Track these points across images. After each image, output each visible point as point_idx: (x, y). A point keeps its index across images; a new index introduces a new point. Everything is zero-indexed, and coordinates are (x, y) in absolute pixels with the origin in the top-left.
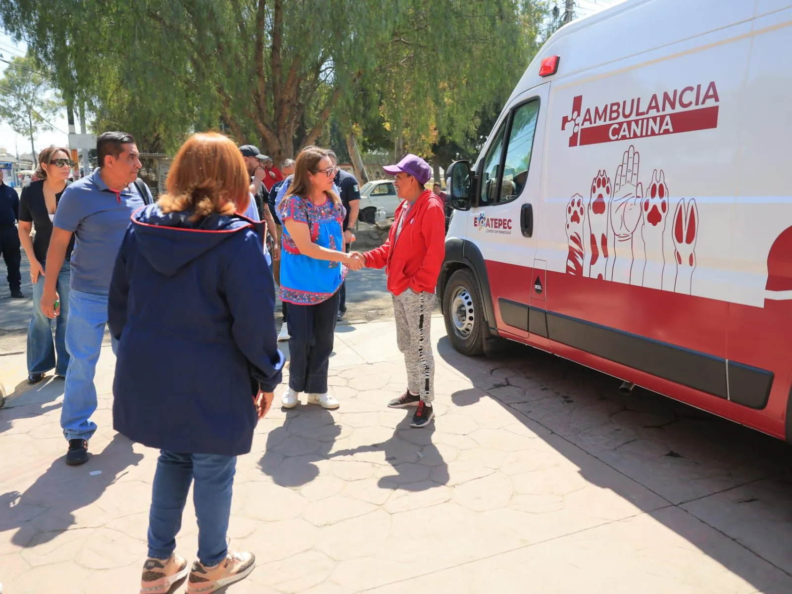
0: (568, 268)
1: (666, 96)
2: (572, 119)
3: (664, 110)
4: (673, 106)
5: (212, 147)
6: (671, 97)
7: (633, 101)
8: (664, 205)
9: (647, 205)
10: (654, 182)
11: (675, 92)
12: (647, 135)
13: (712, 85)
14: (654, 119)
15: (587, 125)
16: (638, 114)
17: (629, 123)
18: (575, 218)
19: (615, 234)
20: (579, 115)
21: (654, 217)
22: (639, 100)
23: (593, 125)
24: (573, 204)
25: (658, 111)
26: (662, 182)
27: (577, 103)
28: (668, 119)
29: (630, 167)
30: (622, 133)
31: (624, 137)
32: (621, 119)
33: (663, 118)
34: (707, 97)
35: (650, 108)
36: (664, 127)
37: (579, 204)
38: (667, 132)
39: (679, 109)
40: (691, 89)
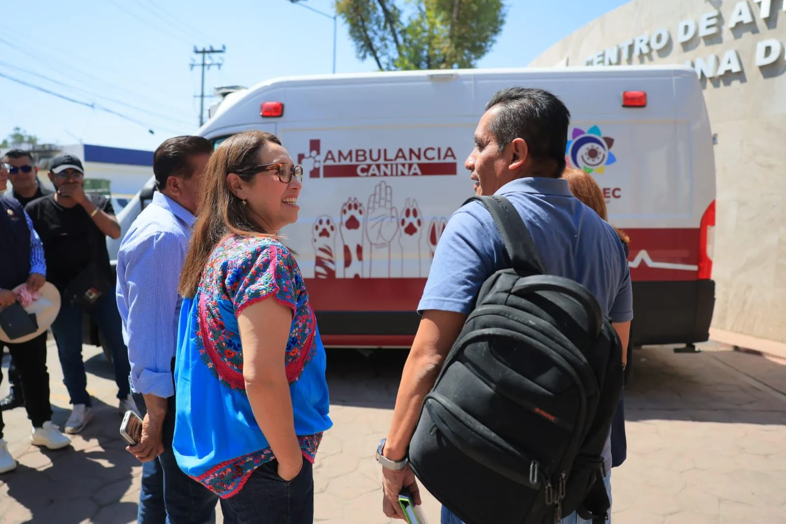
0: (317, 274)
1: (411, 151)
2: (310, 156)
3: (411, 159)
4: (419, 157)
5: (576, 179)
6: (417, 152)
7: (379, 151)
8: (419, 223)
9: (403, 222)
10: (408, 207)
11: (419, 150)
12: (397, 175)
13: (449, 149)
14: (403, 165)
15: (330, 163)
16: (386, 159)
17: (378, 166)
18: (324, 233)
19: (371, 244)
20: (318, 153)
21: (411, 230)
22: (385, 151)
23: (337, 163)
24: (321, 222)
25: (405, 159)
26: (415, 207)
27: (315, 145)
28: (415, 166)
29: (383, 195)
30: (371, 172)
31: (374, 175)
32: (369, 161)
33: (410, 166)
34: (446, 156)
35: (397, 157)
36: (412, 171)
37: (328, 222)
38: (415, 174)
39: (423, 160)
40: (433, 149)
